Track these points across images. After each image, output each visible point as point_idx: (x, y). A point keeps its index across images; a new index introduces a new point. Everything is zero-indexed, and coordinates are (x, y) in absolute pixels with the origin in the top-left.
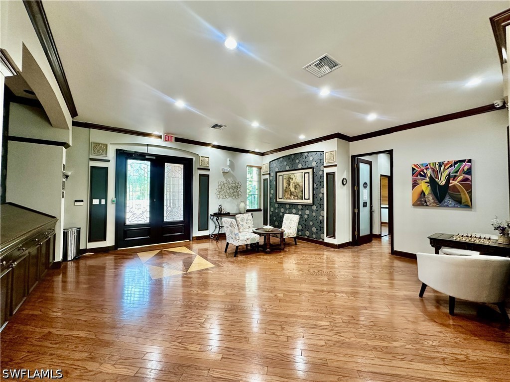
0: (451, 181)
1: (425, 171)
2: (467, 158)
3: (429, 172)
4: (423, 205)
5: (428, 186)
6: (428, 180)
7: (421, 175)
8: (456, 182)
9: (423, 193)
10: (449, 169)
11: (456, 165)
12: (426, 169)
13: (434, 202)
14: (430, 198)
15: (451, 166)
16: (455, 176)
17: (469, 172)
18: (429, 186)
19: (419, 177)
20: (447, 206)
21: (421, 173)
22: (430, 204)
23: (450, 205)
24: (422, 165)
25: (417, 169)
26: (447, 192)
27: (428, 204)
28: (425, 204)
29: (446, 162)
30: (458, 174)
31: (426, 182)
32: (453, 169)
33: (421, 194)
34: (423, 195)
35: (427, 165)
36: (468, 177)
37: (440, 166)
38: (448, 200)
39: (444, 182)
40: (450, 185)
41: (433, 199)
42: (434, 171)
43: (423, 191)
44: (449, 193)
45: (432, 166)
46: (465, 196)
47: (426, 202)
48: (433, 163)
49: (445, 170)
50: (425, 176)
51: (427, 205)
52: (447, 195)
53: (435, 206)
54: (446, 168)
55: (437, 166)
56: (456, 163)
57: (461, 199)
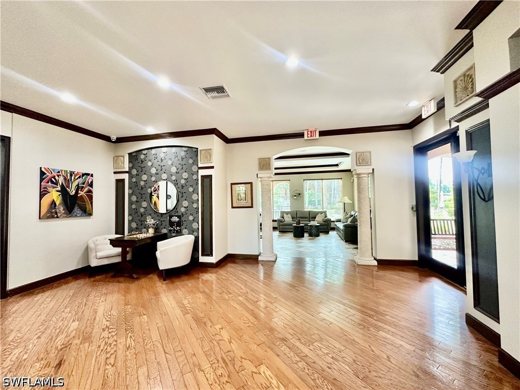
0: (79, 192)
1: (57, 178)
2: (91, 173)
3: (61, 180)
4: (53, 217)
5: (59, 195)
6: (59, 189)
7: (52, 182)
8: (83, 193)
9: (53, 203)
10: (78, 180)
11: (84, 177)
12: (58, 176)
13: (64, 213)
14: (61, 209)
15: (80, 177)
16: (83, 187)
17: (91, 185)
18: (61, 196)
19: (50, 183)
20: (76, 216)
21: (53, 179)
22: (61, 215)
23: (78, 215)
24: (54, 170)
25: (48, 174)
26: (76, 202)
27: (59, 215)
28: (56, 216)
29: (76, 173)
30: (84, 186)
31: (58, 191)
32: (80, 180)
33: (52, 204)
34: (53, 205)
35: (59, 172)
36: (91, 188)
37: (71, 175)
38: (77, 210)
39: (74, 192)
40: (79, 195)
41: (64, 210)
42: (65, 179)
43: (54, 200)
44: (77, 203)
45: (63, 174)
46: (88, 207)
47: (56, 213)
48: (65, 171)
49: (75, 180)
50: (56, 183)
51: (58, 217)
52: (76, 205)
53: (66, 217)
54: (76, 178)
55: (69, 175)
56: (83, 175)
57: (86, 208)
